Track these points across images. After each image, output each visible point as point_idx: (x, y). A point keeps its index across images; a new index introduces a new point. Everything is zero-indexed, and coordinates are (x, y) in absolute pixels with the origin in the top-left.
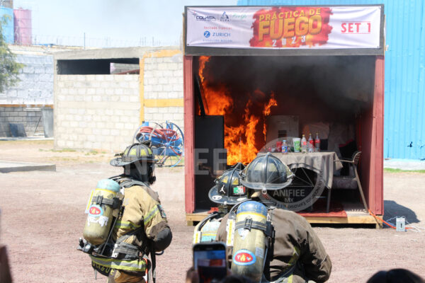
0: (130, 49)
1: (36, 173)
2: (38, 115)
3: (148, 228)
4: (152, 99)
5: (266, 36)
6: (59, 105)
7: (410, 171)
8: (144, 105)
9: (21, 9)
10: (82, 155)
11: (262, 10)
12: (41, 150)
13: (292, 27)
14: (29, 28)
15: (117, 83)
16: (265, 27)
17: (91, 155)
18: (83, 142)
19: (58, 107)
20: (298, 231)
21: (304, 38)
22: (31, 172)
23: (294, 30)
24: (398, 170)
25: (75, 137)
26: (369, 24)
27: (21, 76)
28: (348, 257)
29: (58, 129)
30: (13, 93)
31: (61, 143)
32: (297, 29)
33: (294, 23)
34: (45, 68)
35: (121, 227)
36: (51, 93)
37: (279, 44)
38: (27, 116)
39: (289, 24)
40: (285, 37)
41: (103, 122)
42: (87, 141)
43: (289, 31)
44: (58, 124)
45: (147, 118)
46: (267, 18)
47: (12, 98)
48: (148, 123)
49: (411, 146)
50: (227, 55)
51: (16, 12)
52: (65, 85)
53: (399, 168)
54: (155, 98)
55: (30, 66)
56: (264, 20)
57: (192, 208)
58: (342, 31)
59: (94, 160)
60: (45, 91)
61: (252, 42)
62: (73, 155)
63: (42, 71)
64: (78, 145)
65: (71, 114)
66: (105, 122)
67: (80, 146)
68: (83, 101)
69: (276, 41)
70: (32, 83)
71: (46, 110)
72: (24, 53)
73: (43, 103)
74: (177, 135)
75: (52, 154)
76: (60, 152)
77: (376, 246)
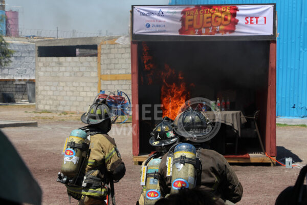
0: (91, 38)
1: (23, 128)
2: (24, 87)
3: (108, 165)
4: (107, 74)
5: (191, 27)
6: (39, 80)
7: (294, 125)
8: (101, 79)
9: (11, 11)
10: (56, 115)
11: (188, 8)
12: (26, 112)
13: (209, 20)
14: (16, 25)
15: (82, 63)
16: (190, 20)
17: (63, 115)
18: (56, 106)
19: (38, 80)
20: (218, 164)
21: (218, 28)
22: (20, 127)
23: (211, 22)
24: (285, 125)
25: (51, 102)
26: (265, 18)
27: (12, 59)
28: (251, 187)
29: (39, 97)
30: (6, 71)
31: (41, 107)
32: (213, 21)
33: (211, 17)
34: (29, 53)
35: (89, 164)
36: (33, 71)
37: (200, 33)
38: (16, 88)
39: (208, 18)
40: (204, 28)
41: (71, 91)
42: (59, 105)
43: (207, 23)
44: (39, 93)
45: (103, 88)
46: (191, 13)
47: (5, 75)
48: (104, 91)
49: (294, 107)
50: (162, 41)
51: (7, 13)
52: (44, 64)
53: (285, 123)
54: (109, 73)
55: (18, 51)
56: (189, 15)
57: (138, 152)
58: (246, 23)
59: (65, 119)
60: (29, 69)
61: (181, 31)
62: (49, 115)
63: (27, 54)
64: (53, 108)
65: (48, 86)
66: (73, 91)
67: (55, 109)
68: (57, 76)
69: (198, 30)
70: (19, 63)
71: (29, 83)
72: (13, 42)
73: (28, 78)
74: (125, 100)
75: (35, 115)
76: (40, 113)
77: (271, 179)
